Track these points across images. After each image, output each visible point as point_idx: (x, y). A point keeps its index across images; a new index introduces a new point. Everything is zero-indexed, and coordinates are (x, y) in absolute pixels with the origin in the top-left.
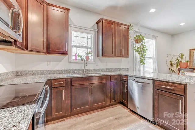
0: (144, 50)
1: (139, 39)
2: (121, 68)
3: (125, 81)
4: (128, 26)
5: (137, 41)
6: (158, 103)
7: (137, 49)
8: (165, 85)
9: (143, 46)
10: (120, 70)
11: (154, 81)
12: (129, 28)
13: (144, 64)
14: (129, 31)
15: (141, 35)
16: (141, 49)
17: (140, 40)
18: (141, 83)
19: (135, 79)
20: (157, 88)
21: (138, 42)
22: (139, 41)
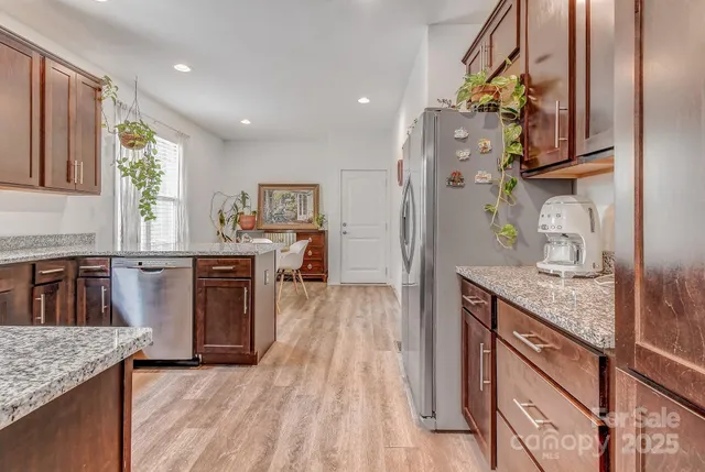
0: (153, 176)
1: (137, 135)
2: (63, 232)
3: (99, 274)
4: (98, 81)
5: (130, 141)
6: (205, 310)
7: (132, 167)
8: (220, 264)
9: (152, 162)
10: (56, 240)
11: (195, 258)
12: (100, 90)
13: (151, 217)
14: (100, 100)
15: (142, 124)
16: (143, 169)
17: (140, 139)
18: (160, 269)
19: (140, 264)
20: (202, 275)
21: (132, 146)
22: (137, 142)
